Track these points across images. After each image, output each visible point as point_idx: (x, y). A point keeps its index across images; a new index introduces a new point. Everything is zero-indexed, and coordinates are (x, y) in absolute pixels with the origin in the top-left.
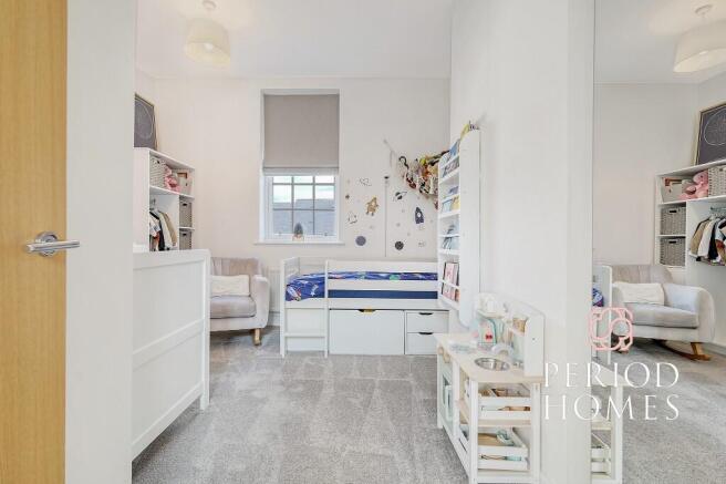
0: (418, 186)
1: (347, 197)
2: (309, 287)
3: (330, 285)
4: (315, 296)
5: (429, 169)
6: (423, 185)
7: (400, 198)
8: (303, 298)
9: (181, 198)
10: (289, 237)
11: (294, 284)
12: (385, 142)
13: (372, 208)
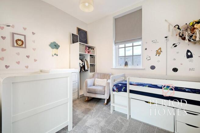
0: (187, 38)
1: (146, 49)
2: (121, 87)
3: (130, 88)
4: (123, 91)
5: (195, 26)
6: (191, 36)
7: (176, 46)
8: (118, 92)
9: (90, 55)
10: (123, 66)
11: (116, 85)
12: (166, 20)
13: (159, 53)
